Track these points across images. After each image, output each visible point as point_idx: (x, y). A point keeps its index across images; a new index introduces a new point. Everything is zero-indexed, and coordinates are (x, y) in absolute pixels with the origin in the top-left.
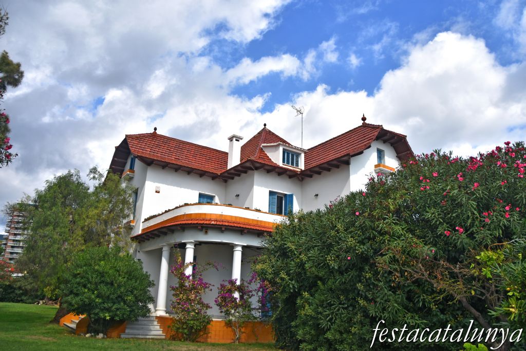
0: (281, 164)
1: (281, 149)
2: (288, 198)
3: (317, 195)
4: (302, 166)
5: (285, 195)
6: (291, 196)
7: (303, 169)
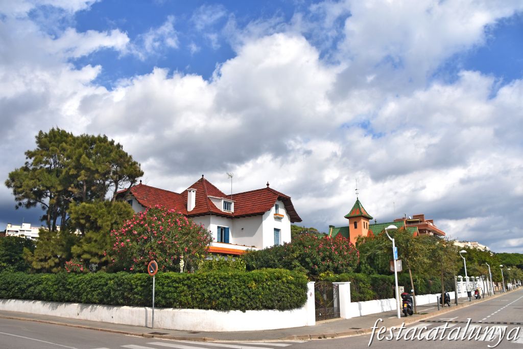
0: (222, 210)
1: (223, 201)
2: (226, 230)
3: (243, 229)
4: (232, 210)
5: (224, 228)
6: (229, 228)
7: (233, 212)
